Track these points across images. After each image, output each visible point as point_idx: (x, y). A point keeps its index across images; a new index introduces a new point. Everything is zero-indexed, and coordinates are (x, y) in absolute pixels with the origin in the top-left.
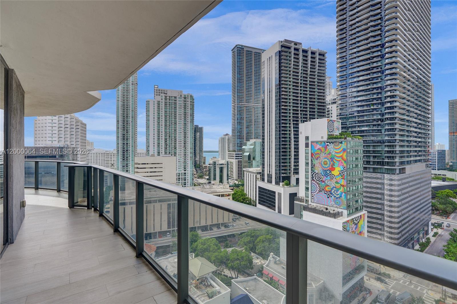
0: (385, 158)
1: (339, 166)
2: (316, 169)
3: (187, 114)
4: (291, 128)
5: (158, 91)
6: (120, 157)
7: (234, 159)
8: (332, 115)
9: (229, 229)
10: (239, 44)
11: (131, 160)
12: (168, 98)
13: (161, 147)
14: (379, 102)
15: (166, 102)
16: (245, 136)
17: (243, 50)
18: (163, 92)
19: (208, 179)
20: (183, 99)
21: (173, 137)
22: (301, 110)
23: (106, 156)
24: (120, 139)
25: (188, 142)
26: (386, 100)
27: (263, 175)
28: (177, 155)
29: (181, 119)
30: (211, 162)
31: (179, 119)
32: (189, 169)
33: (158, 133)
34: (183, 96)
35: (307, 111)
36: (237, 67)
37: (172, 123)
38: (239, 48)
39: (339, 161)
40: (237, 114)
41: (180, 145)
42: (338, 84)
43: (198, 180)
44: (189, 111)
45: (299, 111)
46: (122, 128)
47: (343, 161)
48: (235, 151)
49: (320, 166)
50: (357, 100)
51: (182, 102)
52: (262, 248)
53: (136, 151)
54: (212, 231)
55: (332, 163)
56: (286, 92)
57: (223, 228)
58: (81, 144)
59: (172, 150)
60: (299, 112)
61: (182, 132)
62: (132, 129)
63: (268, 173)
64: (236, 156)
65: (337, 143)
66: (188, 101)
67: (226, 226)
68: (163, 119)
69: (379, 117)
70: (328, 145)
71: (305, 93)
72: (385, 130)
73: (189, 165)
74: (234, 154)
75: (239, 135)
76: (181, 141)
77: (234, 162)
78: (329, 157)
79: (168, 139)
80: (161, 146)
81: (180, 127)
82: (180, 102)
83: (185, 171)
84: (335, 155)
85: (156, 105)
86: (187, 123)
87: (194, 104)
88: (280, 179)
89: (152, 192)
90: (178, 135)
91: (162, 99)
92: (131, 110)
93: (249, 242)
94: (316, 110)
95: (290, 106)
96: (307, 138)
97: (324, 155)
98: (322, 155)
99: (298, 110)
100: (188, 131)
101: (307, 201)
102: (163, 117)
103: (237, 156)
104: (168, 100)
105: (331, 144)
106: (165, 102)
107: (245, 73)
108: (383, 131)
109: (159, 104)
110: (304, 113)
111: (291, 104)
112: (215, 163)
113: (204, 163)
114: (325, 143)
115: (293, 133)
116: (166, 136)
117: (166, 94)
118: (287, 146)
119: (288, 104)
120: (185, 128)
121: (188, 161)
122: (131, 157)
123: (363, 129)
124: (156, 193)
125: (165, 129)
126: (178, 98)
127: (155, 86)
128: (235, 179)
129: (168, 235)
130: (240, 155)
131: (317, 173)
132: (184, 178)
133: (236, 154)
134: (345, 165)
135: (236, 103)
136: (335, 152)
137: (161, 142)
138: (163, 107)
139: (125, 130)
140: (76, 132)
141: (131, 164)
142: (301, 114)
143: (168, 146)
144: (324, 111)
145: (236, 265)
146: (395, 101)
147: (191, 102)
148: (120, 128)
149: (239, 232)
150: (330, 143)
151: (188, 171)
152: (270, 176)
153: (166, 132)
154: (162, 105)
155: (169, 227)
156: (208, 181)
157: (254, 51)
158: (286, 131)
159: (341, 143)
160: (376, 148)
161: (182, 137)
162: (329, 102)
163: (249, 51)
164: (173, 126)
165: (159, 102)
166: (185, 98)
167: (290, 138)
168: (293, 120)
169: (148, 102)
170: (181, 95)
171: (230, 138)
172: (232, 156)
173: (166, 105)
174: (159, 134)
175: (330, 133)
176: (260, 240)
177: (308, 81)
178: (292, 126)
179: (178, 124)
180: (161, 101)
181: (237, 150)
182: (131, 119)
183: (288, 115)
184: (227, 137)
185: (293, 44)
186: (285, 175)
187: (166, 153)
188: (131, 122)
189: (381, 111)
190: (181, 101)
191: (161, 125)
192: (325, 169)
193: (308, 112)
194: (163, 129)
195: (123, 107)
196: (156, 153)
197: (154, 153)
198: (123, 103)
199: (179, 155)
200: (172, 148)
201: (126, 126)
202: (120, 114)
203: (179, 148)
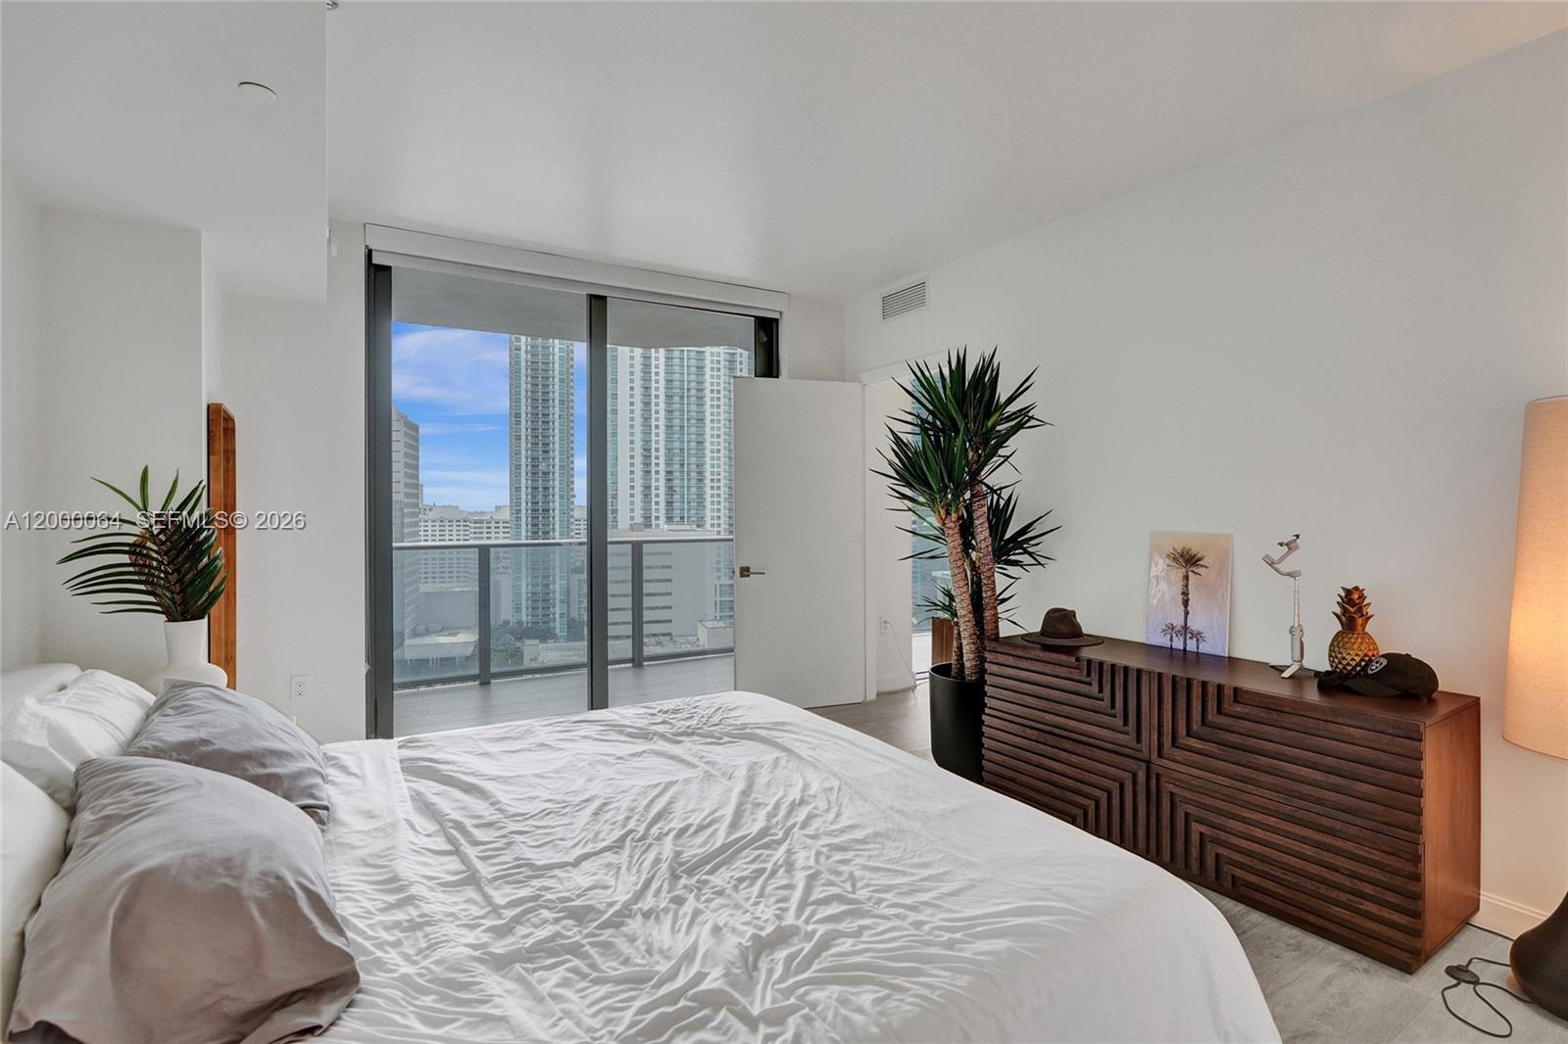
6: (523, 534)
13: (654, 499)
21: (693, 467)
23: (472, 530)
24: (523, 474)
28: (708, 526)
29: (718, 406)
31: (712, 406)
33: (645, 453)
37: (688, 420)
41: (716, 492)
46: (529, 438)
53: (572, 513)
58: (406, 490)
59: (689, 510)
61: (721, 447)
62: (561, 440)
68: (662, 407)
76: (719, 480)
79: (677, 474)
80: (653, 496)
81: (715, 432)
90: (708, 460)
92: (557, 380)
102: (662, 399)
116: (669, 462)
122: (557, 533)
125: (669, 440)
137: (653, 484)
139: (540, 445)
143: (676, 497)
148: (523, 438)
153: (669, 450)
154: (659, 361)
164: (693, 430)
174: (647, 457)
179: (707, 421)
182: (557, 409)
188: (557, 416)
191: (653, 427)
194: (659, 440)
195: (532, 370)
196: (639, 519)
197: (632, 518)
198: (532, 355)
199: (712, 525)
200: (689, 503)
201: (543, 429)
202: (523, 394)
203: (712, 503)
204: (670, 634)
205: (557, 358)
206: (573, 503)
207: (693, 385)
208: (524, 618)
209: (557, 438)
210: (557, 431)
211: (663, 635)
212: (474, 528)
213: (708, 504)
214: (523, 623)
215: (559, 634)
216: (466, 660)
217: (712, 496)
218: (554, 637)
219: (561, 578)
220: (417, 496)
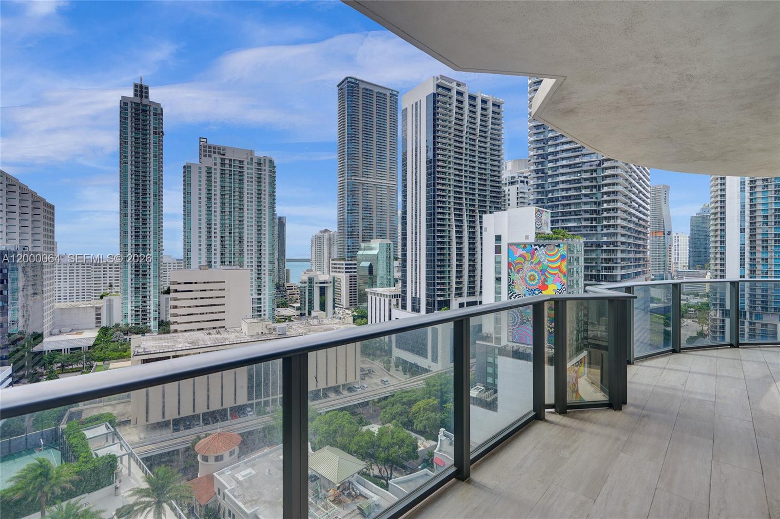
0: (602, 269)
1: (554, 283)
2: (516, 287)
3: (263, 193)
4: (451, 221)
5: (207, 149)
6: (129, 272)
7: (343, 272)
8: (509, 202)
9: (357, 393)
10: (351, 76)
11: (152, 276)
12: (227, 162)
13: (213, 252)
14: (594, 183)
15: (223, 170)
16: (361, 234)
17: (358, 88)
18: (217, 151)
19: (298, 309)
20: (255, 166)
21: (237, 234)
22: (466, 193)
23: (93, 270)
24: (129, 237)
25: (265, 242)
26: (605, 182)
27: (404, 299)
28: (245, 267)
29: (252, 202)
30: (306, 278)
31: (248, 201)
32: (267, 292)
33: (208, 226)
34: (255, 160)
35: (474, 194)
36: (348, 115)
37: (234, 209)
38: (352, 83)
39: (555, 274)
40: (348, 196)
41: (250, 248)
42: (532, 153)
43: (278, 309)
44: (266, 188)
45: (464, 194)
46: (133, 215)
47: (561, 275)
48: (344, 259)
49: (522, 283)
50: (561, 179)
51: (253, 171)
52: (424, 422)
53: (161, 260)
54: (328, 399)
55: (543, 277)
56: (444, 161)
57: (345, 393)
58: (45, 245)
59: (234, 258)
60: (464, 196)
61: (253, 224)
62: (155, 217)
63: (414, 296)
64: (346, 268)
65: (552, 247)
66: (265, 170)
67: (351, 389)
68: (218, 201)
69: (594, 208)
70: (536, 249)
71: (473, 164)
72: (602, 226)
73: (267, 284)
74: (343, 265)
75: (351, 232)
76: (252, 242)
77: (343, 278)
78: (539, 268)
79: (227, 238)
80: (213, 250)
81: (250, 216)
82: (250, 171)
83: (259, 294)
84: (548, 266)
85: (204, 175)
86: (263, 209)
87: (276, 175)
88: (434, 306)
89: (213, 336)
90: (245, 231)
91: (215, 164)
92: (152, 182)
93: (401, 414)
94: (488, 193)
95: (450, 185)
96: (498, 238)
97: (529, 265)
98: (527, 265)
99: (461, 193)
100: (265, 222)
101: (498, 340)
102: (218, 196)
103: (348, 268)
104: (227, 167)
105: (542, 247)
106: (221, 169)
107: (361, 126)
108: (599, 229)
109: (209, 173)
110: (471, 197)
111: (452, 182)
112: (311, 280)
113: (288, 281)
114: (532, 246)
115: (454, 229)
116: (223, 231)
117: (224, 155)
118: (445, 251)
119: (446, 182)
120: (259, 218)
121: (264, 277)
122: (152, 271)
123: (570, 225)
124: (222, 336)
125: (222, 219)
126: (245, 163)
127: (201, 140)
128: (345, 307)
129: (249, 412)
130: (353, 266)
131: (518, 295)
132: (258, 307)
133: (346, 265)
134: (564, 280)
135: (346, 177)
136: (548, 260)
137: (213, 244)
138: (218, 179)
139: (141, 220)
140: (33, 221)
141: (152, 284)
142: (466, 199)
143: (227, 251)
144: (499, 195)
145: (394, 454)
146: (617, 184)
147: (270, 171)
148: (129, 215)
149: (376, 398)
150: (540, 247)
151: (265, 294)
152: (416, 301)
153: (222, 225)
154: (217, 176)
155: (250, 397)
156: (298, 312)
157: (376, 90)
158: (444, 225)
159: (559, 246)
160: (589, 254)
161: (254, 234)
162: (505, 182)
163: (367, 90)
164: (237, 214)
165: (209, 168)
166: (259, 164)
167: (449, 237)
168: (455, 209)
169: (187, 169)
170: (252, 159)
171: (332, 236)
172: (339, 268)
173: (223, 174)
174: (209, 228)
175: (537, 231)
176: (420, 408)
177: (477, 146)
178: (453, 217)
179: (245, 210)
180: (214, 167)
181: (348, 257)
182: (152, 199)
183: (447, 199)
184: (326, 235)
185: (455, 83)
186: (442, 298)
187: (223, 263)
188: (152, 204)
189: (596, 198)
190: (252, 169)
191: (213, 212)
192: (531, 288)
193: (477, 195)
194: (217, 219)
195: (135, 175)
196: (204, 263)
197: (200, 262)
198: (136, 167)
199: (248, 266)
200: (234, 254)
201: (143, 211)
202: (129, 189)
203: (248, 254)
204: (224, 327)
205: (152, 170)
206: (162, 254)
207: (237, 189)
208: (129, 321)
209: (152, 216)
210: (152, 212)
211: (220, 327)
212: (95, 268)
213: (245, 255)
214: (128, 324)
215: (153, 330)
216: (89, 349)
217: (248, 250)
218: (149, 331)
219: (154, 297)
220: (53, 249)
